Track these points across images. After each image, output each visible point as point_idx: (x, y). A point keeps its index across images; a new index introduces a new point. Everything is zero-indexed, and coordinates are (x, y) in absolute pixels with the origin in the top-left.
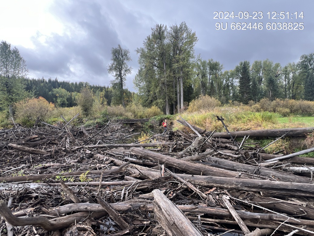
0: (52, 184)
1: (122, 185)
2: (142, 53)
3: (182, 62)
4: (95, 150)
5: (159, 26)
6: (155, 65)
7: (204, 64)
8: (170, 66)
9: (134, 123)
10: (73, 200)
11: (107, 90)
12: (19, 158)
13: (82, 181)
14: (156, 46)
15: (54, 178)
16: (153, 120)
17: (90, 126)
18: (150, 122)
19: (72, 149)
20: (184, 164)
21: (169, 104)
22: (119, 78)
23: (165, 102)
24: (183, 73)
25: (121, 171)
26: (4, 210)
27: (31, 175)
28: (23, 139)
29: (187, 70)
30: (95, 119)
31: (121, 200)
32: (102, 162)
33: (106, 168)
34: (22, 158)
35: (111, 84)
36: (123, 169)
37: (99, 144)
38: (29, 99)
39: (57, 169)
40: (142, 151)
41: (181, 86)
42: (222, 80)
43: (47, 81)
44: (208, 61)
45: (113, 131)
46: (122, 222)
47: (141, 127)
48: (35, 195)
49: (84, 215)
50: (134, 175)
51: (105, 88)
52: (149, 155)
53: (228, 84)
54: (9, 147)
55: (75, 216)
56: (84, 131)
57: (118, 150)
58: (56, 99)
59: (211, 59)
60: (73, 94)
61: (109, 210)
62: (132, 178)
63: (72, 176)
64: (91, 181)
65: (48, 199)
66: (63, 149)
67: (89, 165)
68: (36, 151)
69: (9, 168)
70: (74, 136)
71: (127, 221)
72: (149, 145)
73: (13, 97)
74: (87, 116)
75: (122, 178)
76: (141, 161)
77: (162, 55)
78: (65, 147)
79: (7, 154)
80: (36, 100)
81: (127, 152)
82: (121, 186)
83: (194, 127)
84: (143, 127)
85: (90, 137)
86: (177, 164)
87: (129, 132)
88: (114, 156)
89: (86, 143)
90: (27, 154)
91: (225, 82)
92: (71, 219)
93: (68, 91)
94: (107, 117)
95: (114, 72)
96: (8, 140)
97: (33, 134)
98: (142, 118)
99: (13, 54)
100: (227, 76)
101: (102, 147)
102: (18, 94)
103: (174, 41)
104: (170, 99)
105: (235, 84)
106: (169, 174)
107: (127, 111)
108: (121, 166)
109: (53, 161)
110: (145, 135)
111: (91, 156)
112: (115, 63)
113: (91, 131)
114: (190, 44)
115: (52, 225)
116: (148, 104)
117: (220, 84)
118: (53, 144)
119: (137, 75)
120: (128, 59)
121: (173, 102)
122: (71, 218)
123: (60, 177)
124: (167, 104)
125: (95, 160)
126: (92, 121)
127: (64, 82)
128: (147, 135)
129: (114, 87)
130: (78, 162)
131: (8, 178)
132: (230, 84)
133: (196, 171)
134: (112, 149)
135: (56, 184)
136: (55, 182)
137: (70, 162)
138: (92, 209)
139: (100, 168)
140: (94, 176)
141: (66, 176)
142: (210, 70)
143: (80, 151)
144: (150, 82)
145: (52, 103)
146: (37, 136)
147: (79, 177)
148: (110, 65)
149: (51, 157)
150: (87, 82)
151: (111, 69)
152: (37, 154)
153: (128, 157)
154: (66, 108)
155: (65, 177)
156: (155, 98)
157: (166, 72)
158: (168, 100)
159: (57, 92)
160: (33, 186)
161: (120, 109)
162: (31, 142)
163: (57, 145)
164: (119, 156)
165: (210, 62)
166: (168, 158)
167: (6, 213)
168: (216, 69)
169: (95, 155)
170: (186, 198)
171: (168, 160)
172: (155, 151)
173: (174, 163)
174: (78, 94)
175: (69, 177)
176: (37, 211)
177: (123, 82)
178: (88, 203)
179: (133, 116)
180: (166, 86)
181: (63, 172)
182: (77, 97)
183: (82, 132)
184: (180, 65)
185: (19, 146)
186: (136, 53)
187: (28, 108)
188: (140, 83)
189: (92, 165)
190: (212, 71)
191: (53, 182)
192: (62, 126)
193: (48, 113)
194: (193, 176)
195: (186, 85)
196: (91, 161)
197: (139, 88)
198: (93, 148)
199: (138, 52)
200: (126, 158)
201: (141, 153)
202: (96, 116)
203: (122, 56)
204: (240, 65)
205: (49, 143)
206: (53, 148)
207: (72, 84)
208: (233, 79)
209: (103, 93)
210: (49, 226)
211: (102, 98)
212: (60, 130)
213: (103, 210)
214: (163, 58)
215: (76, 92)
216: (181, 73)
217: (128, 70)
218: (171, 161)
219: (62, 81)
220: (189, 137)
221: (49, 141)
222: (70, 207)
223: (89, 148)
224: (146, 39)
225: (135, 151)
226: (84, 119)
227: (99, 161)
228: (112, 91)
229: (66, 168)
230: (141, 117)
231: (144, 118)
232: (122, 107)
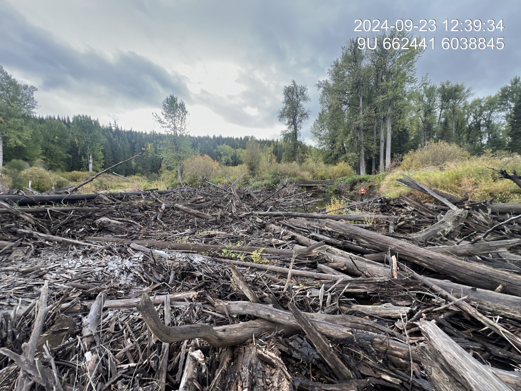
0: (218, 259)
1: (316, 279)
2: (325, 88)
3: (391, 91)
4: (267, 219)
5: (355, 41)
6: (345, 103)
7: (430, 93)
8: (369, 101)
9: (312, 186)
10: (248, 296)
11: (276, 144)
12: (184, 221)
13: (254, 261)
14: (347, 73)
15: (221, 252)
16: (342, 183)
17: (257, 188)
18: (336, 185)
19: (239, 214)
20: (443, 260)
21: (366, 160)
22: (293, 126)
23: (359, 156)
24: (393, 109)
25: (310, 254)
26: (148, 313)
27: (195, 243)
28: (189, 199)
29: (401, 103)
30: (263, 179)
31: (319, 306)
32: (279, 237)
33: (286, 246)
34: (188, 221)
35: (282, 136)
36: (314, 251)
37: (271, 210)
38: (195, 158)
39: (223, 239)
40: (345, 227)
41: (388, 130)
42: (466, 116)
43: (212, 138)
44: (439, 86)
45: (286, 195)
46: (337, 363)
47: (323, 192)
48: (198, 274)
49: (267, 327)
50: (335, 264)
51: (273, 141)
52: (359, 234)
53: (479, 123)
54: (176, 207)
55: (253, 326)
56: (252, 194)
57: (298, 221)
58: (221, 158)
59: (445, 81)
60: (238, 150)
61: (311, 334)
62: (330, 269)
63: (242, 252)
64: (267, 263)
65: (214, 284)
66: (230, 214)
67: (262, 239)
68: (201, 214)
69: (174, 232)
70: (241, 199)
71: (347, 362)
72: (349, 217)
73: (181, 156)
74: (253, 176)
75: (313, 266)
76: (340, 242)
77: (357, 85)
78: (232, 212)
79: (174, 215)
80: (201, 159)
81: (315, 224)
82: (314, 280)
83: (435, 191)
84: (325, 192)
85: (258, 202)
86: (424, 257)
87: (307, 197)
88: (294, 229)
89: (255, 208)
90: (192, 216)
91: (471, 118)
92: (247, 331)
93: (232, 147)
94: (277, 178)
95: (286, 119)
96: (175, 199)
97: (198, 194)
98: (324, 179)
99: (179, 107)
100: (478, 109)
101: (276, 216)
102: (185, 152)
103: (379, 59)
104: (368, 152)
105: (495, 122)
106: (409, 275)
107: (302, 170)
108: (311, 247)
109: (218, 228)
110: (337, 202)
111: (263, 226)
112: (288, 107)
113: (259, 194)
114: (408, 60)
115: (220, 339)
116: (332, 159)
117: (462, 124)
118: (218, 207)
119: (317, 120)
120: (305, 99)
121: (372, 156)
122: (247, 328)
123: (228, 252)
124: (363, 160)
125: (269, 233)
126: (259, 183)
127: (228, 137)
128: (340, 202)
129: (285, 139)
130: (248, 233)
131: (173, 244)
132: (482, 122)
133: (479, 279)
134: (290, 219)
135: (223, 260)
136: (221, 258)
137: (238, 232)
138: (278, 320)
139: (277, 246)
140: (271, 256)
141: (235, 251)
142: (442, 101)
143: (248, 218)
144: (335, 129)
145: (217, 161)
146: (202, 197)
147: (251, 254)
148: (281, 110)
149: (216, 223)
150: (252, 136)
151: (282, 115)
152: (202, 218)
153: (317, 232)
154: (231, 167)
155: (232, 252)
156: (343, 151)
157: (363, 110)
158: (365, 152)
159: (222, 149)
160: (198, 259)
161: (294, 166)
162: (196, 204)
163: (222, 209)
164: (300, 230)
165: (443, 87)
166: (400, 243)
167: (151, 320)
168: (455, 98)
169: (267, 226)
170: (463, 336)
171: (401, 247)
172: (362, 227)
173: (416, 255)
174: (244, 150)
175: (239, 253)
176: (200, 297)
177: (298, 132)
178: (271, 306)
179: (311, 177)
180: (361, 132)
181: (230, 245)
182: (241, 155)
183: (250, 194)
184: (388, 96)
185: (184, 207)
186: (316, 88)
187: (194, 167)
188: (321, 131)
189: (266, 240)
190: (447, 102)
191: (219, 257)
192: (227, 186)
193: (213, 173)
194: (474, 290)
195: (397, 129)
196: (264, 233)
197: (319, 138)
198: (265, 215)
199: (320, 87)
200: (313, 234)
201: (344, 231)
202: (264, 176)
203: (297, 96)
204: (512, 84)
205: (215, 206)
206: (219, 213)
207: (237, 139)
208: (492, 112)
209: (272, 148)
210: (215, 340)
211: (270, 155)
212: (225, 191)
213: (297, 326)
214: (358, 90)
215: (241, 149)
216: (389, 110)
217: (305, 114)
218: (409, 251)
219: (227, 137)
220: (426, 209)
221: (214, 204)
222: (245, 307)
223: (259, 215)
224: (332, 66)
225: (332, 225)
226: (250, 180)
227: (274, 234)
228: (282, 145)
229: (235, 240)
230: (322, 178)
231: (327, 180)
232: (296, 165)
